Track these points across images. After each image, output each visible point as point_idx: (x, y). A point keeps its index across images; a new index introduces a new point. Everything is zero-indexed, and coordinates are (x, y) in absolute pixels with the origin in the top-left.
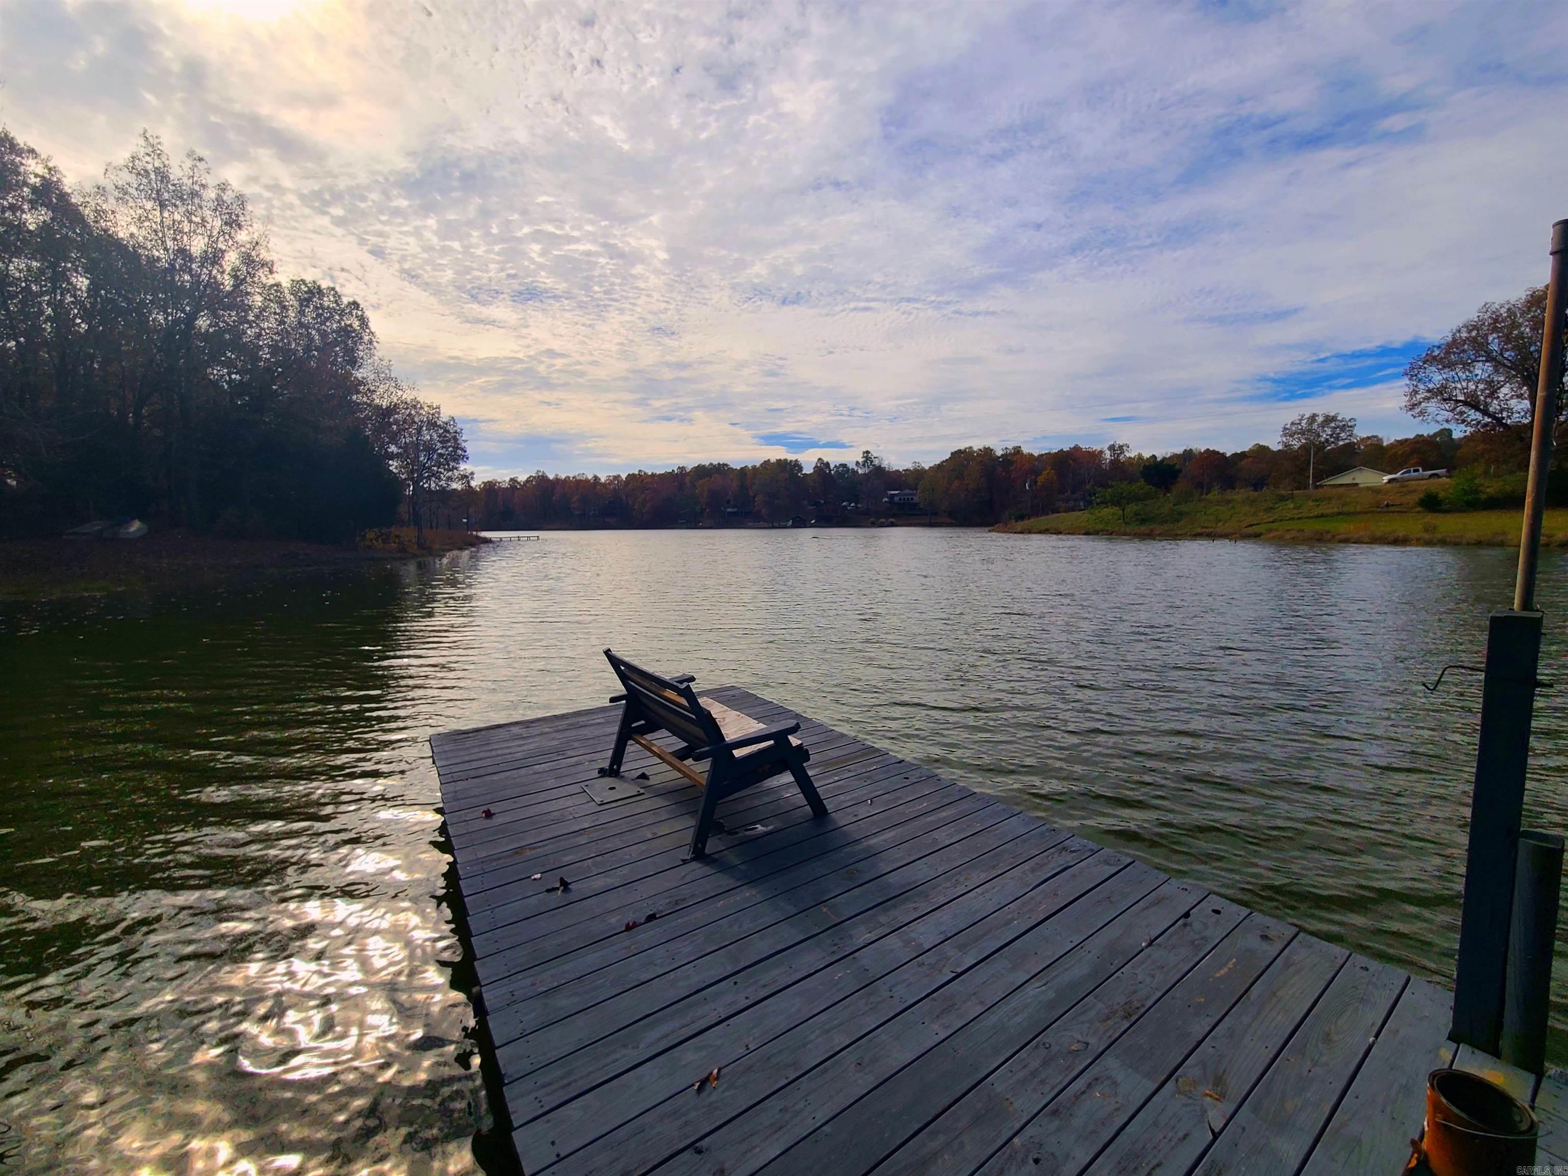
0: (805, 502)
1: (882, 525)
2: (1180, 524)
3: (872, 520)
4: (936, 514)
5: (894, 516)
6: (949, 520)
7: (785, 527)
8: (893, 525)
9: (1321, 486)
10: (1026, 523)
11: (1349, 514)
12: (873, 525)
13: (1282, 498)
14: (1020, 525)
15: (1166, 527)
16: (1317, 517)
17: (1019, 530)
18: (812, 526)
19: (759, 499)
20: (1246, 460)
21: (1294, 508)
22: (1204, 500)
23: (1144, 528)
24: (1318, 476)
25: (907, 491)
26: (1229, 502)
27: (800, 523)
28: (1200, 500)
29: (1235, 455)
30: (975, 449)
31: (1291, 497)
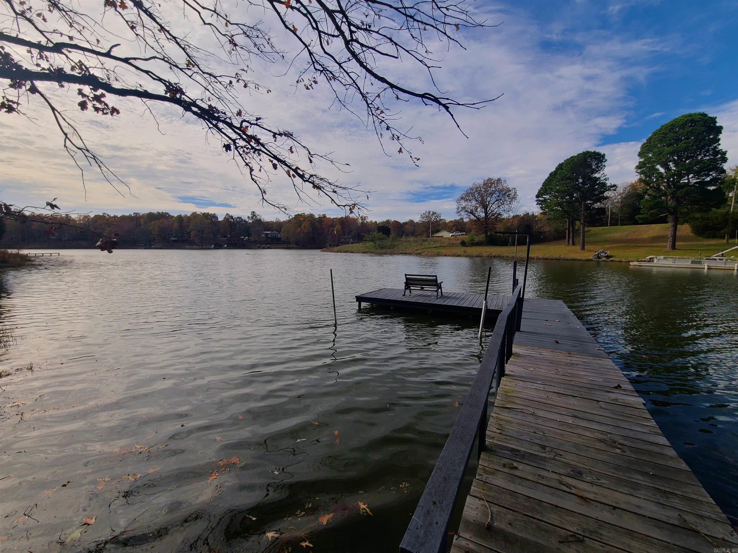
0: (219, 236)
1: (264, 248)
2: (395, 249)
3: (258, 245)
4: (289, 243)
5: (269, 244)
6: (296, 246)
7: (210, 249)
8: (269, 248)
9: (433, 237)
10: (338, 248)
11: (443, 246)
12: (259, 248)
13: (424, 241)
14: (336, 249)
15: (390, 250)
16: (435, 247)
17: (336, 251)
18: (225, 248)
19: (193, 233)
20: (407, 225)
21: (428, 244)
22: (401, 240)
23: (383, 251)
24: (433, 233)
25: (275, 232)
26: (409, 241)
27: (218, 246)
28: (399, 241)
29: (403, 223)
30: (306, 214)
31: (427, 240)
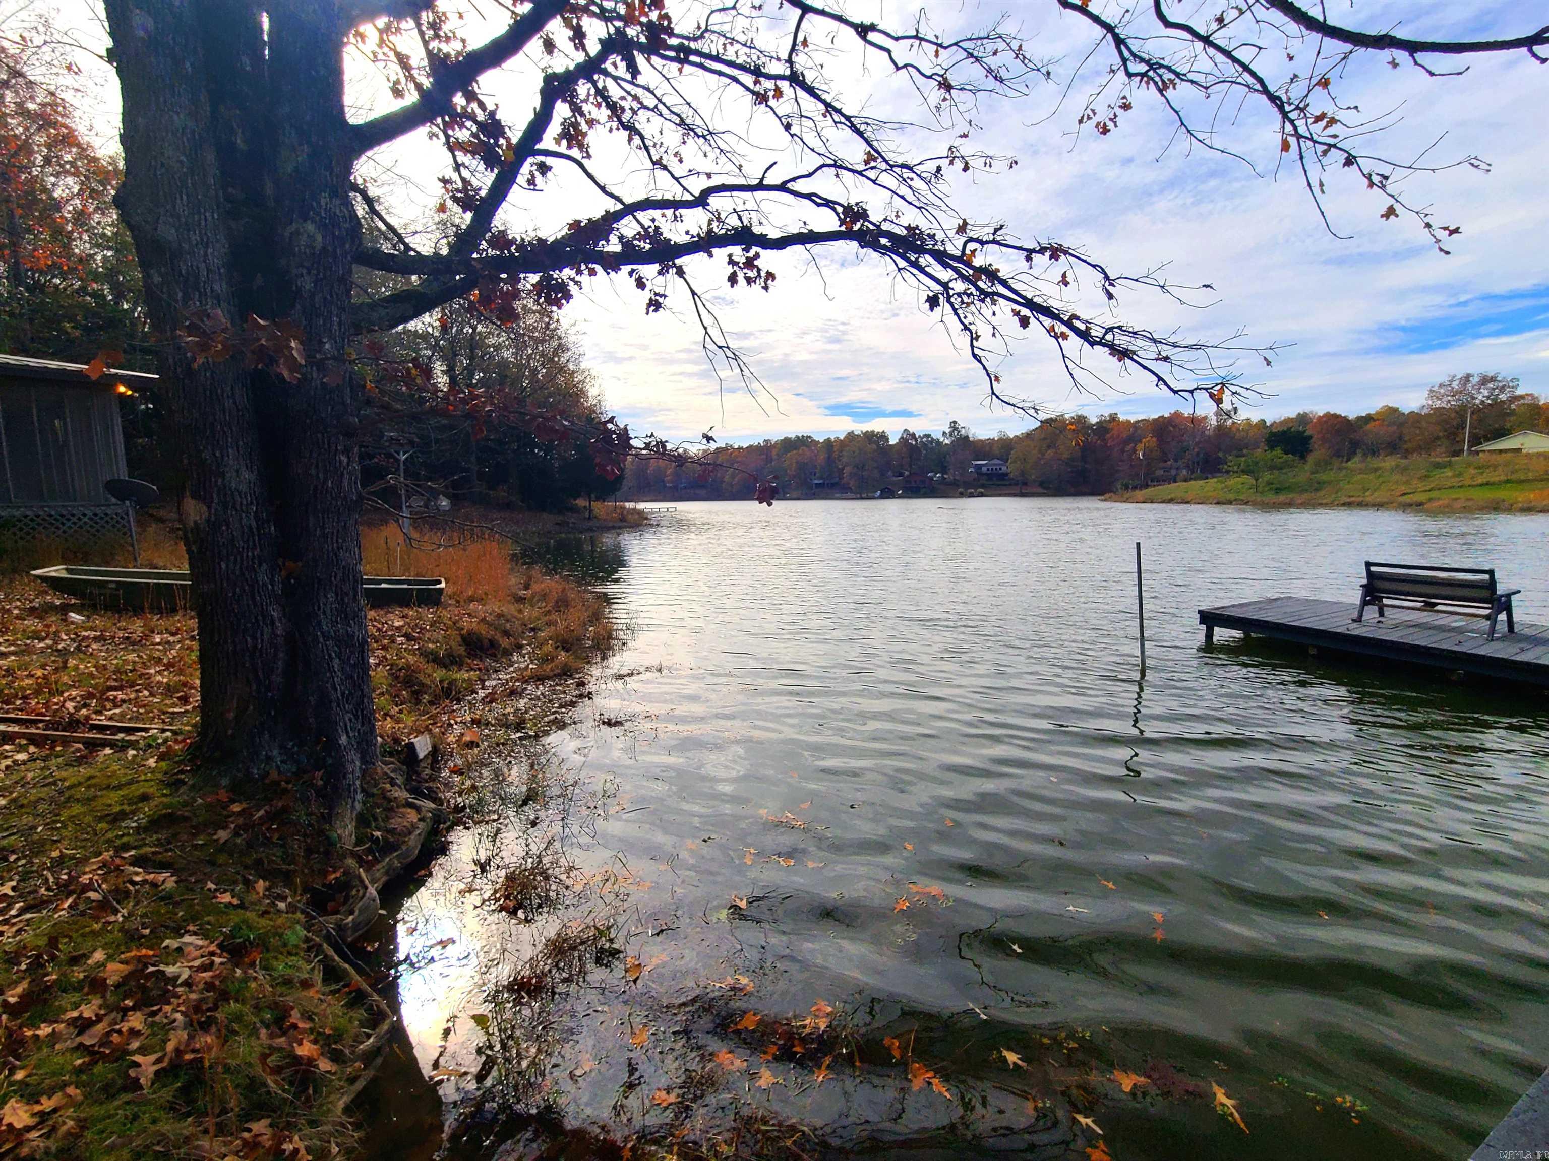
0: (890, 473)
1: (971, 496)
2: (1322, 493)
3: (961, 490)
4: (1025, 484)
5: (983, 486)
6: (1041, 490)
7: (873, 498)
8: (981, 495)
9: (1477, 453)
10: (1148, 492)
11: (1521, 482)
12: (962, 495)
13: (1438, 466)
14: (1139, 494)
15: (1305, 496)
16: (1481, 485)
17: (1141, 499)
18: (900, 497)
19: (847, 470)
20: (1372, 424)
21: (1454, 476)
22: (1346, 468)
23: (1282, 498)
24: (1476, 440)
25: (996, 461)
26: (1376, 470)
27: (888, 494)
28: (1340, 469)
29: (1360, 419)
30: (1067, 416)
31: (1449, 464)
